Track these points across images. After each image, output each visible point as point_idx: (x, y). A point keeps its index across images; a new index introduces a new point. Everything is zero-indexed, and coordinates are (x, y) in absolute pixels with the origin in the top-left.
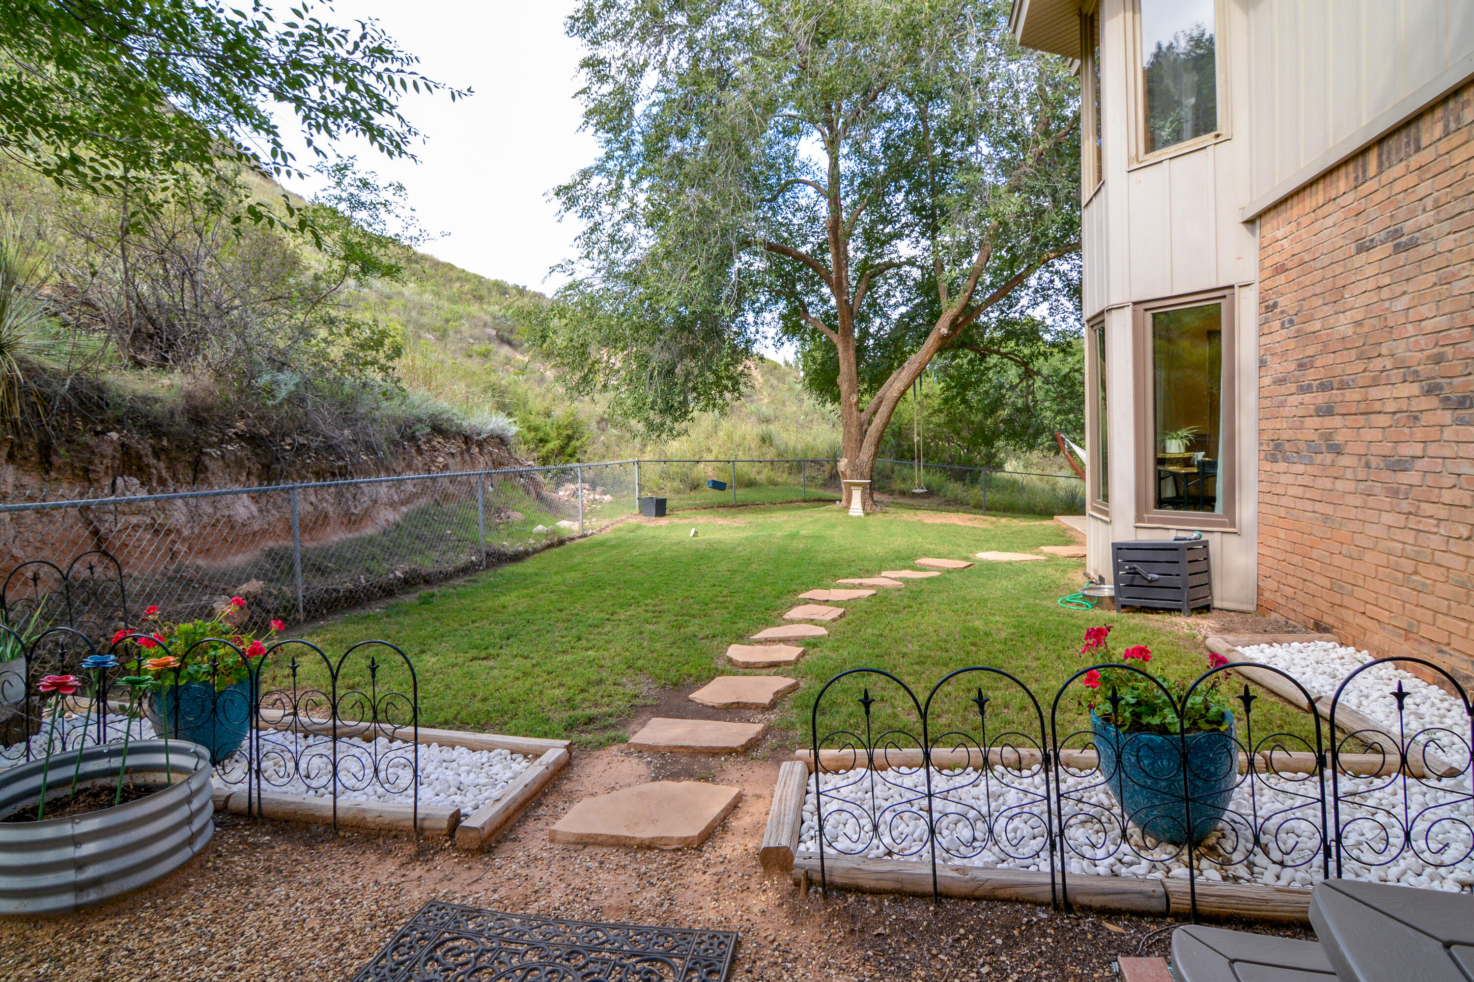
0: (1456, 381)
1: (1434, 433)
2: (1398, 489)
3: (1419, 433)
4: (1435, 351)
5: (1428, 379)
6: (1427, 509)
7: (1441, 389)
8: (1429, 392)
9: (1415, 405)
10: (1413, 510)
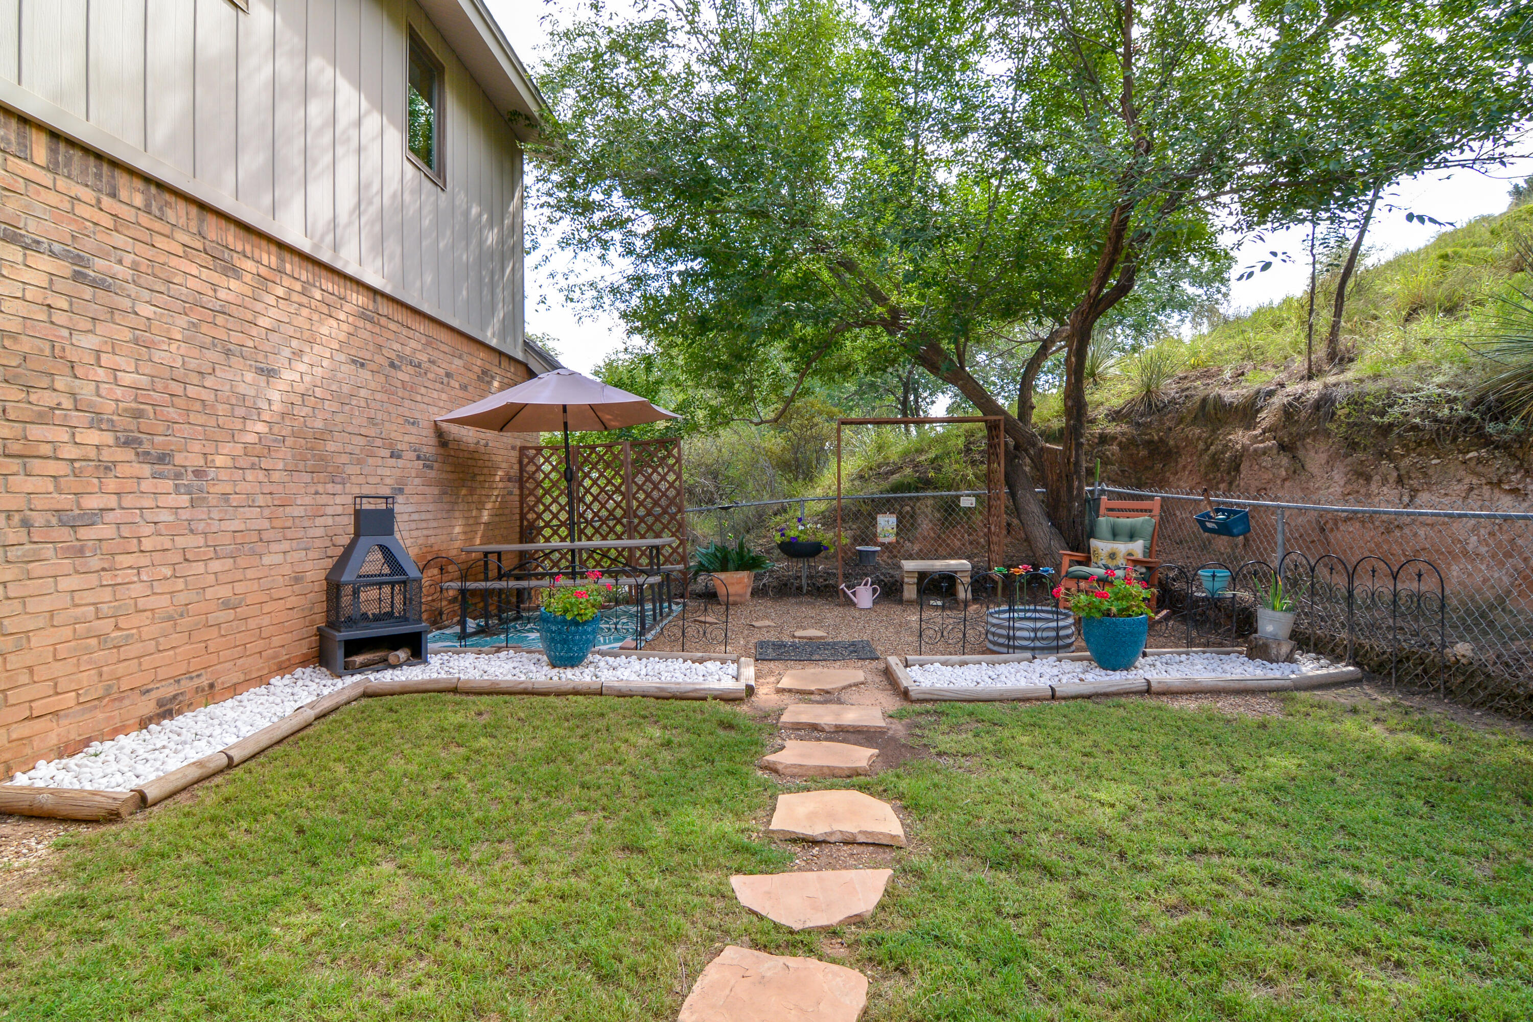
0: (157, 439)
1: (130, 485)
2: (82, 547)
3: (111, 484)
4: (134, 405)
5: (125, 431)
6: (124, 560)
7: (141, 443)
8: (127, 443)
9: (106, 455)
10: (106, 566)
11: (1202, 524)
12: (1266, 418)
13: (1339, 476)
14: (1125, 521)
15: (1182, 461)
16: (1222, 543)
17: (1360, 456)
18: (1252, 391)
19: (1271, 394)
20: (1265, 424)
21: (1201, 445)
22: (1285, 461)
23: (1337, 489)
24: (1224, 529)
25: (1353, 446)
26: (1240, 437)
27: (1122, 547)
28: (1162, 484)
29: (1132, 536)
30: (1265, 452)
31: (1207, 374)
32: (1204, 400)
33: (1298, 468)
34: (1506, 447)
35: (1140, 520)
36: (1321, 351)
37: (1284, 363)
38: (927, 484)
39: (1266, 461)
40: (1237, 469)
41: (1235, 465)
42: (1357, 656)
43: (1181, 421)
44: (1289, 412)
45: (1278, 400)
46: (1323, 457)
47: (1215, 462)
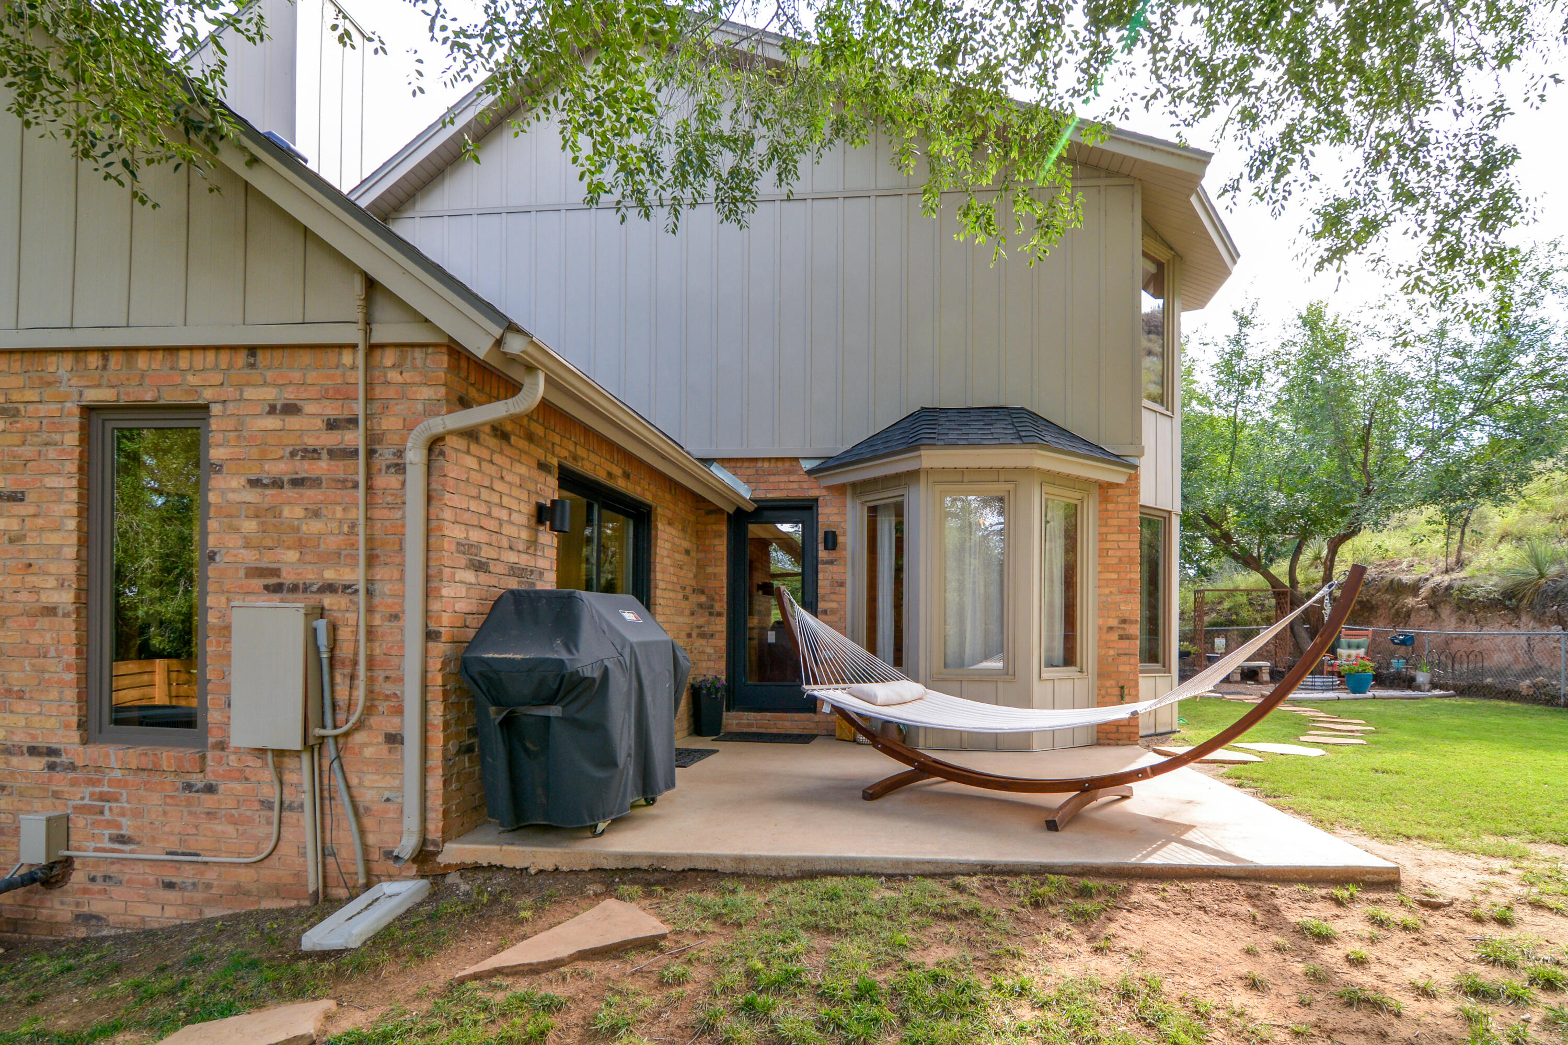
11: (1392, 641)
12: (1424, 592)
13: (1453, 620)
14: (1355, 641)
15: (1380, 612)
16: (1402, 650)
17: (1461, 612)
18: (1417, 578)
19: (1427, 580)
20: (1423, 596)
21: (1390, 604)
22: (1431, 613)
23: (1453, 626)
24: (1403, 643)
25: (1459, 608)
26: (1410, 601)
27: (1354, 652)
28: (1369, 623)
29: (1358, 647)
30: (1422, 609)
31: (1392, 564)
32: (1392, 581)
33: (1437, 616)
34: (1512, 610)
35: (1362, 640)
36: (1452, 559)
37: (1434, 563)
38: (1232, 623)
39: (1423, 613)
40: (1409, 616)
41: (1408, 614)
42: (1455, 688)
43: (1379, 591)
44: (1434, 591)
45: (1431, 584)
46: (1448, 612)
47: (1398, 613)
